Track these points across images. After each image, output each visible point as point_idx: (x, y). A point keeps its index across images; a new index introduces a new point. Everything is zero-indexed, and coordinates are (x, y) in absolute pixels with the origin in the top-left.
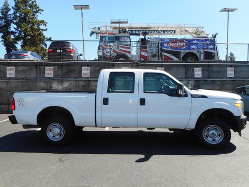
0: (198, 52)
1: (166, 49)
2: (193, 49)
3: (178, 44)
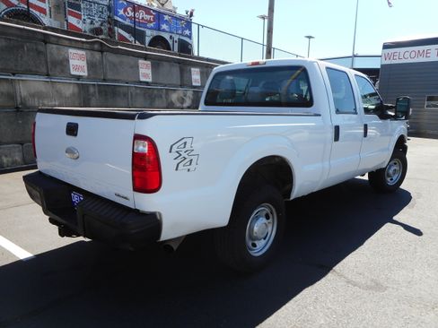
3: (141, 15)
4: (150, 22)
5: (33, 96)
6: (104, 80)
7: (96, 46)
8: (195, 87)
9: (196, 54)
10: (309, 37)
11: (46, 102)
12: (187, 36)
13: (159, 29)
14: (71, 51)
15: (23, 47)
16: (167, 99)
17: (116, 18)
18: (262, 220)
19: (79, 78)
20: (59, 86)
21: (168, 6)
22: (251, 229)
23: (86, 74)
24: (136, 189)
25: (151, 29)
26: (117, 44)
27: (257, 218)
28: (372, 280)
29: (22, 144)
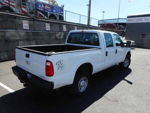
0: (56, 14)
1: (40, 9)
2: (54, 12)
3: (46, 7)
4: (49, 9)
5: (11, 36)
6: (34, 30)
7: (32, 19)
8: (64, 32)
9: (65, 20)
10: (104, 12)
11: (15, 38)
12: (62, 14)
13: (52, 11)
14: (24, 21)
15: (8, 20)
16: (55, 36)
17: (38, 8)
18: (83, 81)
19: (26, 30)
20: (19, 33)
21: (55, 4)
22: (80, 84)
23: (28, 28)
24: (47, 75)
25: (50, 11)
26: (39, 18)
27: (82, 81)
28: (115, 99)
29: (8, 52)
